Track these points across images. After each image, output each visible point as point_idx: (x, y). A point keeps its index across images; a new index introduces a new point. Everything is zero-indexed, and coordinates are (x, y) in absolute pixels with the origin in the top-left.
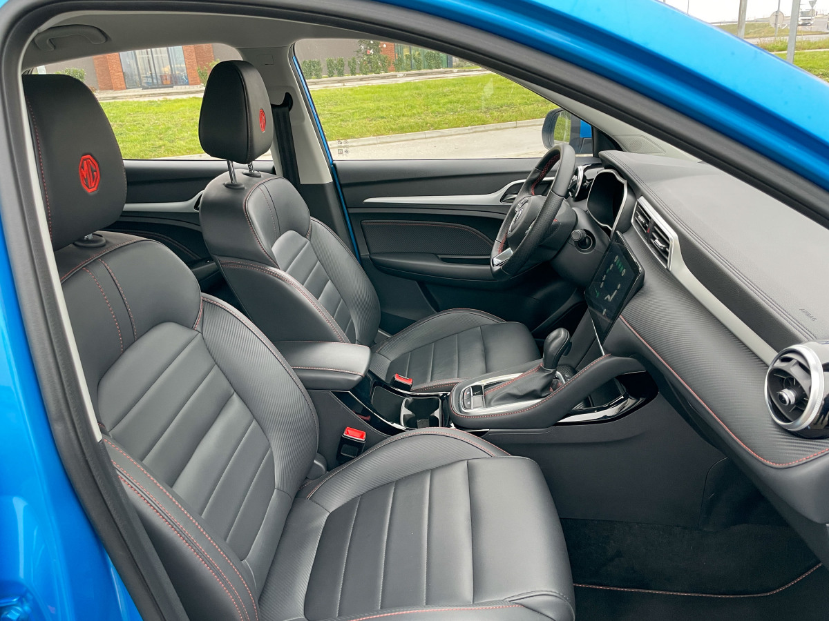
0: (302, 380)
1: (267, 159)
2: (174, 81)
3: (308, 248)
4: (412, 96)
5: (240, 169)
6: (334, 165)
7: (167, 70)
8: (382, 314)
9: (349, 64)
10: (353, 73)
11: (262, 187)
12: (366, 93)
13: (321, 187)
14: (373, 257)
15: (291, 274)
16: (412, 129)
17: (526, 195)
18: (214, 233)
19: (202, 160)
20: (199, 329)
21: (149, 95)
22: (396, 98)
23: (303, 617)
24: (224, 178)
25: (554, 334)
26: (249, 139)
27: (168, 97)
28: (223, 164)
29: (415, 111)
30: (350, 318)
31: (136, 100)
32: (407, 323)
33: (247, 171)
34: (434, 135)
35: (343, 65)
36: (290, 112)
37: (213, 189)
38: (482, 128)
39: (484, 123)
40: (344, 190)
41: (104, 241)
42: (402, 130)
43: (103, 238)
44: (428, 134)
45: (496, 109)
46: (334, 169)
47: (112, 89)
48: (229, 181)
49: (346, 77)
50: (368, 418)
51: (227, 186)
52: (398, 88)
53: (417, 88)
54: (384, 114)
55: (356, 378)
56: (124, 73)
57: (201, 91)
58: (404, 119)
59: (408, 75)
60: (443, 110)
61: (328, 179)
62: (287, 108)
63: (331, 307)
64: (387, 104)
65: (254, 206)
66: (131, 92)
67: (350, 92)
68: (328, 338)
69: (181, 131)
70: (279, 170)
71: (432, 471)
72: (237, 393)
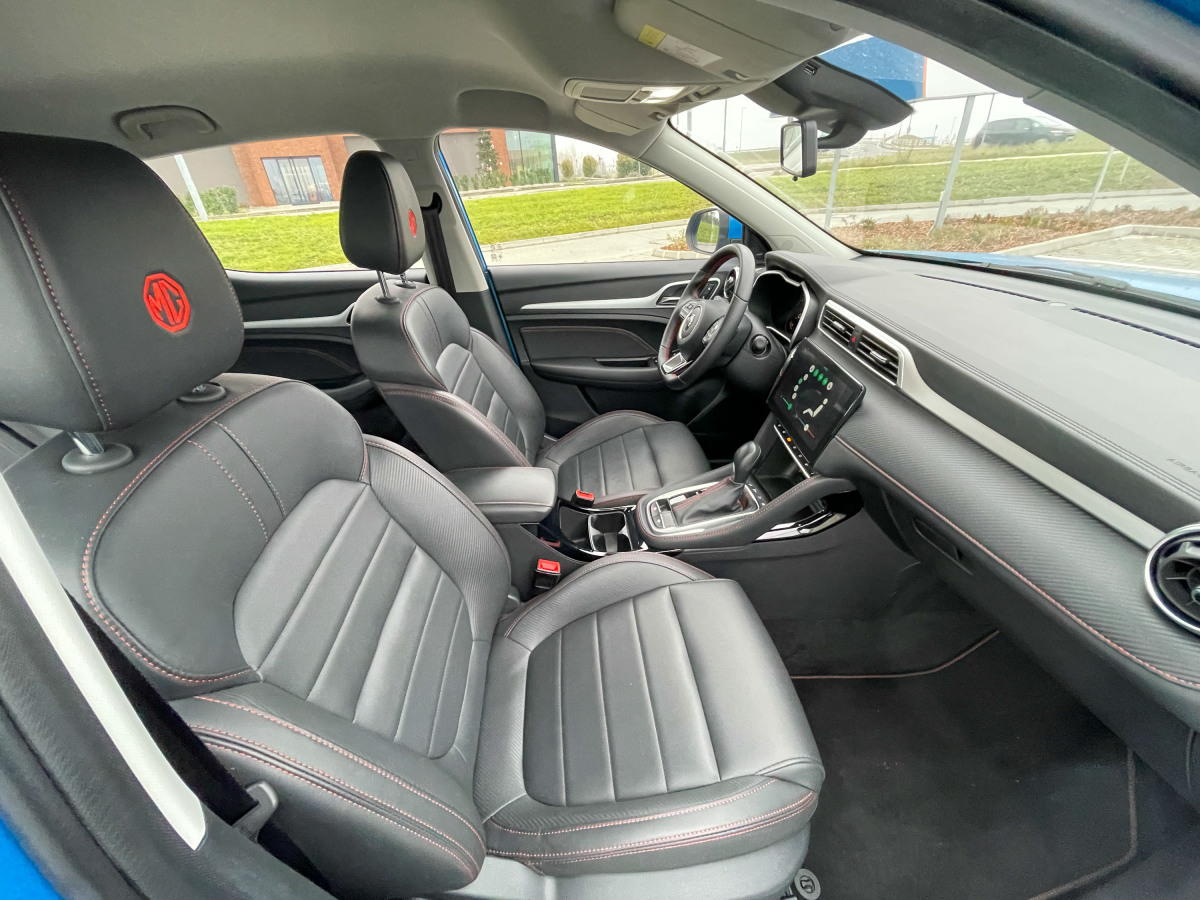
0: (489, 517)
1: (420, 268)
2: (320, 198)
3: (471, 361)
4: (530, 206)
5: (392, 281)
6: (489, 272)
7: (312, 187)
8: (548, 419)
9: (472, 180)
10: (476, 188)
11: (419, 299)
12: (490, 204)
13: (477, 295)
14: (533, 364)
15: (458, 395)
16: (532, 235)
17: (689, 299)
18: (370, 355)
19: (346, 270)
20: (366, 480)
21: (299, 211)
22: (516, 209)
23: (525, 793)
24: (375, 291)
25: (744, 448)
26: (400, 245)
27: (316, 212)
28: (373, 274)
29: (533, 220)
30: (518, 428)
31: (287, 215)
32: (572, 427)
33: (400, 282)
34: (552, 240)
35: (467, 181)
36: (440, 215)
37: (364, 305)
38: (590, 234)
39: (592, 229)
40: (501, 297)
41: (223, 391)
42: (524, 236)
43: (221, 388)
44: (547, 239)
45: (600, 217)
46: (489, 275)
47: (264, 205)
48: (380, 295)
49: (470, 191)
50: (558, 545)
51: (381, 301)
52: (518, 200)
53: (533, 200)
54: (507, 223)
55: (545, 510)
56: (274, 192)
57: (336, 208)
58: (525, 227)
59: (523, 189)
60: (557, 218)
61: (483, 286)
62: (436, 211)
63: (500, 422)
64: (509, 214)
65: (412, 321)
66: (282, 208)
67: (476, 204)
68: (507, 462)
69: (331, 242)
70: (432, 279)
71: (635, 598)
72: (420, 546)
